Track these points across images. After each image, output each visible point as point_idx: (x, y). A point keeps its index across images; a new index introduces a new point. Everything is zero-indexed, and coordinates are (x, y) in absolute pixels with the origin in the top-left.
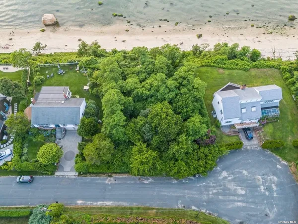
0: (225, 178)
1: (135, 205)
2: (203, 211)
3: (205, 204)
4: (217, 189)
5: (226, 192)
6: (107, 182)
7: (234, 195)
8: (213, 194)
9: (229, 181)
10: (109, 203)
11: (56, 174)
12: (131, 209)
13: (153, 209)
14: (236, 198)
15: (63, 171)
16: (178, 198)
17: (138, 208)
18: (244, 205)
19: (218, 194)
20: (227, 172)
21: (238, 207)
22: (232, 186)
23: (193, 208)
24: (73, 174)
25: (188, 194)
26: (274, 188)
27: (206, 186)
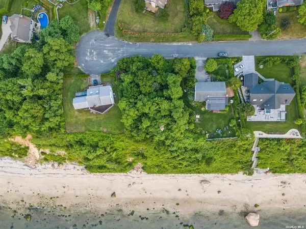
0: (113, 59)
1: (161, 44)
2: (126, 42)
3: (125, 45)
4: (118, 52)
5: (113, 51)
6: (177, 55)
7: (109, 50)
8: (120, 50)
9: (111, 57)
10: (175, 44)
11: (206, 58)
12: (163, 42)
13: (152, 42)
14: (109, 48)
15: (202, 60)
16: (139, 48)
17: (159, 42)
18: (106, 45)
19: (119, 50)
20: (111, 61)
21: (109, 44)
22: (110, 54)
23: (131, 43)
24: (197, 58)
25: (134, 50)
26: (88, 54)
27: (124, 54)
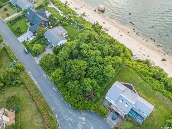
0: (82, 120)
1: (41, 91)
2: (58, 121)
3: (62, 119)
4: (73, 121)
5: (75, 125)
6: (43, 75)
8: (69, 120)
9: (82, 124)
10: (35, 82)
11: (35, 58)
12: (39, 91)
13: (44, 99)
15: (37, 58)
16: (56, 106)
17: (41, 94)
19: (70, 122)
20: (85, 119)
22: (80, 126)
23: (56, 115)
24: (38, 62)
25: (61, 109)
27: (70, 114)
